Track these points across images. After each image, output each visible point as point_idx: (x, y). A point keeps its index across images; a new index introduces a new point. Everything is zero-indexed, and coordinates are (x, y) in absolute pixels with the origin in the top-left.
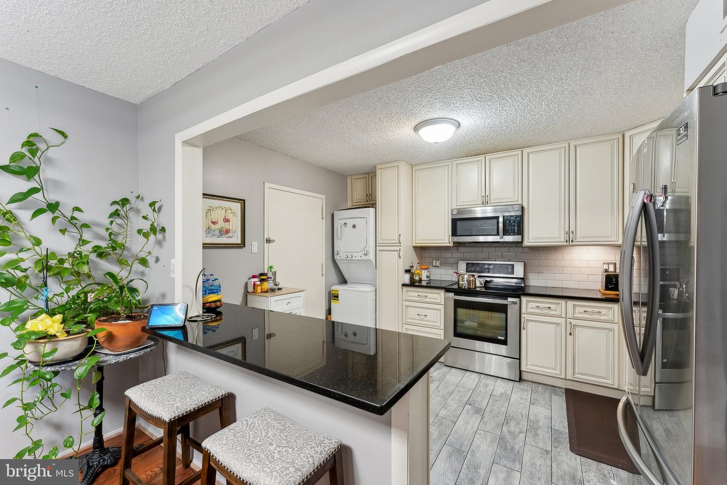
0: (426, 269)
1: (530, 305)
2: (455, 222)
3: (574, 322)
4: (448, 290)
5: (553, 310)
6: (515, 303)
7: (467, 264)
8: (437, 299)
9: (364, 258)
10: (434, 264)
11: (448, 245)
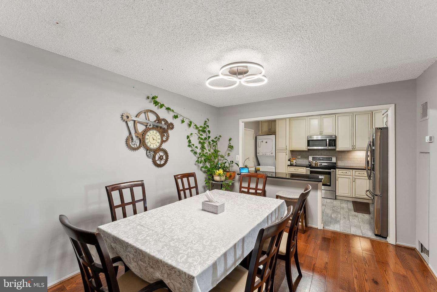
0: (294, 159)
1: (339, 172)
2: (309, 141)
3: (355, 177)
4: (307, 167)
5: (348, 173)
6: (333, 171)
7: (313, 157)
8: (302, 170)
9: (271, 155)
10: (298, 157)
11: (306, 150)
